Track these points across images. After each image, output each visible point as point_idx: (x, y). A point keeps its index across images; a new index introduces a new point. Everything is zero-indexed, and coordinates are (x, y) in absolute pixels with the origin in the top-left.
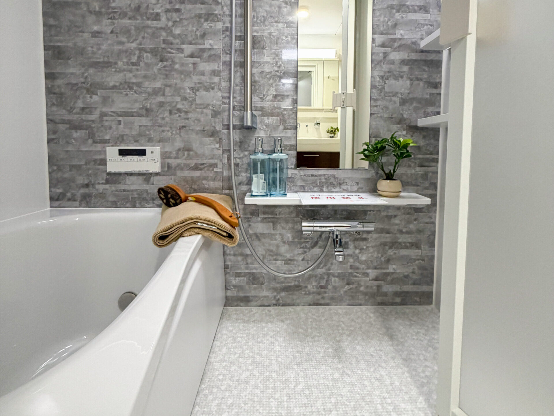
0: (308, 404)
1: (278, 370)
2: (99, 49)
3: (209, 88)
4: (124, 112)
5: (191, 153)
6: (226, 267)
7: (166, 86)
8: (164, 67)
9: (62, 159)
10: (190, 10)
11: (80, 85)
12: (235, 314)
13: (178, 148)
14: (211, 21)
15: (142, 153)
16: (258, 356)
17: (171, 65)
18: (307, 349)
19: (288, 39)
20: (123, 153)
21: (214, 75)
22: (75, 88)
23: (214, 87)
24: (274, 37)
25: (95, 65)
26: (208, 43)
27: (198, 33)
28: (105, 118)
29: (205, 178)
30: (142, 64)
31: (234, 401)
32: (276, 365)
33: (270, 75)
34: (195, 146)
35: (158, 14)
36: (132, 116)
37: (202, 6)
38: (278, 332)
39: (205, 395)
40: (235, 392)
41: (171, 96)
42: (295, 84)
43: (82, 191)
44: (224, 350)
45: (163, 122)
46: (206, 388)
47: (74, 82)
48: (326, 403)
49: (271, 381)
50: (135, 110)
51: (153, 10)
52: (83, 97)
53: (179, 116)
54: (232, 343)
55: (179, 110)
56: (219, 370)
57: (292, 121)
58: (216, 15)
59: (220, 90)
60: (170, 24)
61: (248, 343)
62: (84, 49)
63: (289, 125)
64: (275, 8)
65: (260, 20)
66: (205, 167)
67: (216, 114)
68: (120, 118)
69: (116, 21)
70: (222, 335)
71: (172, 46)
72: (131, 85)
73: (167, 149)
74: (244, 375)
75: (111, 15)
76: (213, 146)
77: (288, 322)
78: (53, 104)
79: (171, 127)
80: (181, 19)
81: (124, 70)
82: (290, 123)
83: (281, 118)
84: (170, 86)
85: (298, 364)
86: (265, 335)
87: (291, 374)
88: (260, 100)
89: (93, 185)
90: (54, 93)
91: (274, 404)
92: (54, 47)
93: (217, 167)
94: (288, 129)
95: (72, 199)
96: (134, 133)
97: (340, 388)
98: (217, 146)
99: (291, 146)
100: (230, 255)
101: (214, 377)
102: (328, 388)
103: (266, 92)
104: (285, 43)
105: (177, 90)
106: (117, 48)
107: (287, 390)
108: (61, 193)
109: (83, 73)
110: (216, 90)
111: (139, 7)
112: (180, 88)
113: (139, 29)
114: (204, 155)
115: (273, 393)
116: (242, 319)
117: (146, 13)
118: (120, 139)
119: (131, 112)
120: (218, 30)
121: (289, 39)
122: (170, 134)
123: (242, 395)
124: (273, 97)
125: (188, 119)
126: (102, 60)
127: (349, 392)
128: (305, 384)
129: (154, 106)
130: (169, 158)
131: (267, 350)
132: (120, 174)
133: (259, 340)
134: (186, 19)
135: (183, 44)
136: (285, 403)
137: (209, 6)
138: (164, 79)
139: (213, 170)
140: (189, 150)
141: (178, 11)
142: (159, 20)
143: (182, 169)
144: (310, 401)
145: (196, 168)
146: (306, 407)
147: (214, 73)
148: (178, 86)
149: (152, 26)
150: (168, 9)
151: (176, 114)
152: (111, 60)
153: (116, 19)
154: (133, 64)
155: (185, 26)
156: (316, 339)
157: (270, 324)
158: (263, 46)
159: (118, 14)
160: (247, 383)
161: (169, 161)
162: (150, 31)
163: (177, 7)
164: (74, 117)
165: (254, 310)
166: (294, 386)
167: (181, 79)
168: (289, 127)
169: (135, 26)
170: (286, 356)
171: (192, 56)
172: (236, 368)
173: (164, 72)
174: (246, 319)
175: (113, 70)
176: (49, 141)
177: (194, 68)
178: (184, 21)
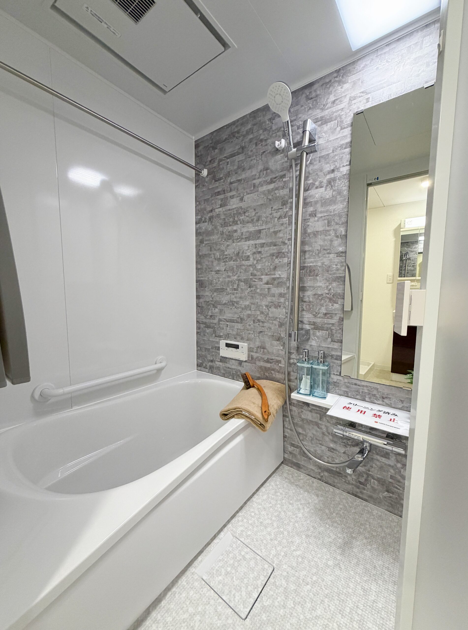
0: (295, 568)
1: (291, 531)
2: (219, 281)
3: (277, 306)
4: (230, 319)
5: (265, 350)
6: (285, 437)
7: (252, 304)
8: (251, 291)
9: (202, 344)
10: (267, 251)
11: (210, 302)
12: (287, 473)
13: (257, 346)
14: (280, 258)
15: (237, 347)
16: (283, 514)
17: (255, 289)
18: (322, 529)
19: (337, 266)
20: (228, 345)
21: (281, 297)
22: (208, 304)
23: (281, 305)
24: (326, 266)
25: (217, 290)
26: (278, 274)
27: (272, 267)
28: (221, 323)
29: (273, 370)
30: (239, 289)
31: (252, 534)
32: (292, 527)
33: (322, 297)
34: (268, 345)
35: (248, 256)
36: (234, 322)
37: (275, 247)
38: (309, 503)
39: (238, 520)
40: (255, 529)
41: (254, 310)
42: (343, 305)
43: (210, 364)
44: (265, 497)
45: (249, 328)
46: (241, 516)
47: (208, 300)
48: (308, 577)
49: (281, 536)
50: (235, 319)
51: (246, 254)
52: (212, 309)
53: (259, 324)
54: (273, 495)
55: (259, 321)
56: (254, 509)
57: (339, 335)
58: (283, 253)
59: (284, 307)
60: (255, 262)
61: (283, 500)
62: (212, 281)
63: (336, 338)
64: (328, 242)
65: (315, 253)
66: (273, 362)
67: (281, 325)
68: (228, 323)
69: (227, 263)
70: (270, 485)
71: (256, 277)
72: (233, 303)
73: (251, 346)
74: (267, 521)
75: (225, 260)
76: (279, 348)
77: (322, 498)
78: (199, 313)
79: (254, 332)
80: (262, 258)
81: (230, 294)
82: (337, 336)
83: (330, 332)
84: (254, 304)
85: (307, 536)
86: (297, 500)
87: (297, 540)
88: (313, 317)
89: (215, 361)
90: (200, 307)
91: (273, 552)
92: (199, 280)
93: (281, 363)
94: (335, 342)
95: (205, 368)
96: (234, 333)
97: (326, 573)
98: (282, 348)
99: (337, 356)
100: (287, 428)
101: (249, 512)
102: (317, 567)
103: (318, 311)
104: (335, 270)
105: (258, 307)
106: (227, 279)
107: (288, 549)
108: (201, 363)
109: (212, 295)
110: (282, 307)
111: (239, 252)
112: (260, 306)
113: (239, 267)
114: (273, 353)
115: (278, 545)
116: (289, 479)
117: (242, 256)
118: (227, 336)
119: (233, 320)
120: (285, 264)
121: (339, 267)
122: (253, 336)
123: (258, 533)
124: (323, 314)
125: (263, 327)
126: (220, 287)
127: (331, 581)
128: (303, 553)
129: (245, 317)
130: (252, 352)
131: (292, 513)
132: (227, 358)
133: (291, 502)
134: (265, 258)
135: (262, 275)
136: (281, 557)
137: (279, 247)
138: (251, 299)
139: (278, 365)
140: (264, 348)
141: (260, 252)
142: (249, 260)
143: (259, 361)
144: (298, 567)
145: (268, 361)
146: (292, 569)
147: (281, 295)
148: (259, 304)
149: (245, 264)
150: (254, 252)
151: (257, 322)
152: (224, 287)
153: (227, 262)
154: (235, 289)
155: (264, 263)
156: (336, 525)
157: (306, 493)
158: (317, 274)
159: (228, 258)
160: (266, 527)
161: (252, 353)
162: (244, 267)
163: (259, 250)
164: (207, 321)
165: (302, 476)
166: (294, 550)
167: (261, 299)
168: (336, 340)
169: (236, 265)
170: (303, 524)
171: (267, 283)
172: (265, 513)
173: (251, 295)
174: (292, 481)
175: (225, 293)
176: (197, 333)
177: (268, 292)
178: (263, 259)
